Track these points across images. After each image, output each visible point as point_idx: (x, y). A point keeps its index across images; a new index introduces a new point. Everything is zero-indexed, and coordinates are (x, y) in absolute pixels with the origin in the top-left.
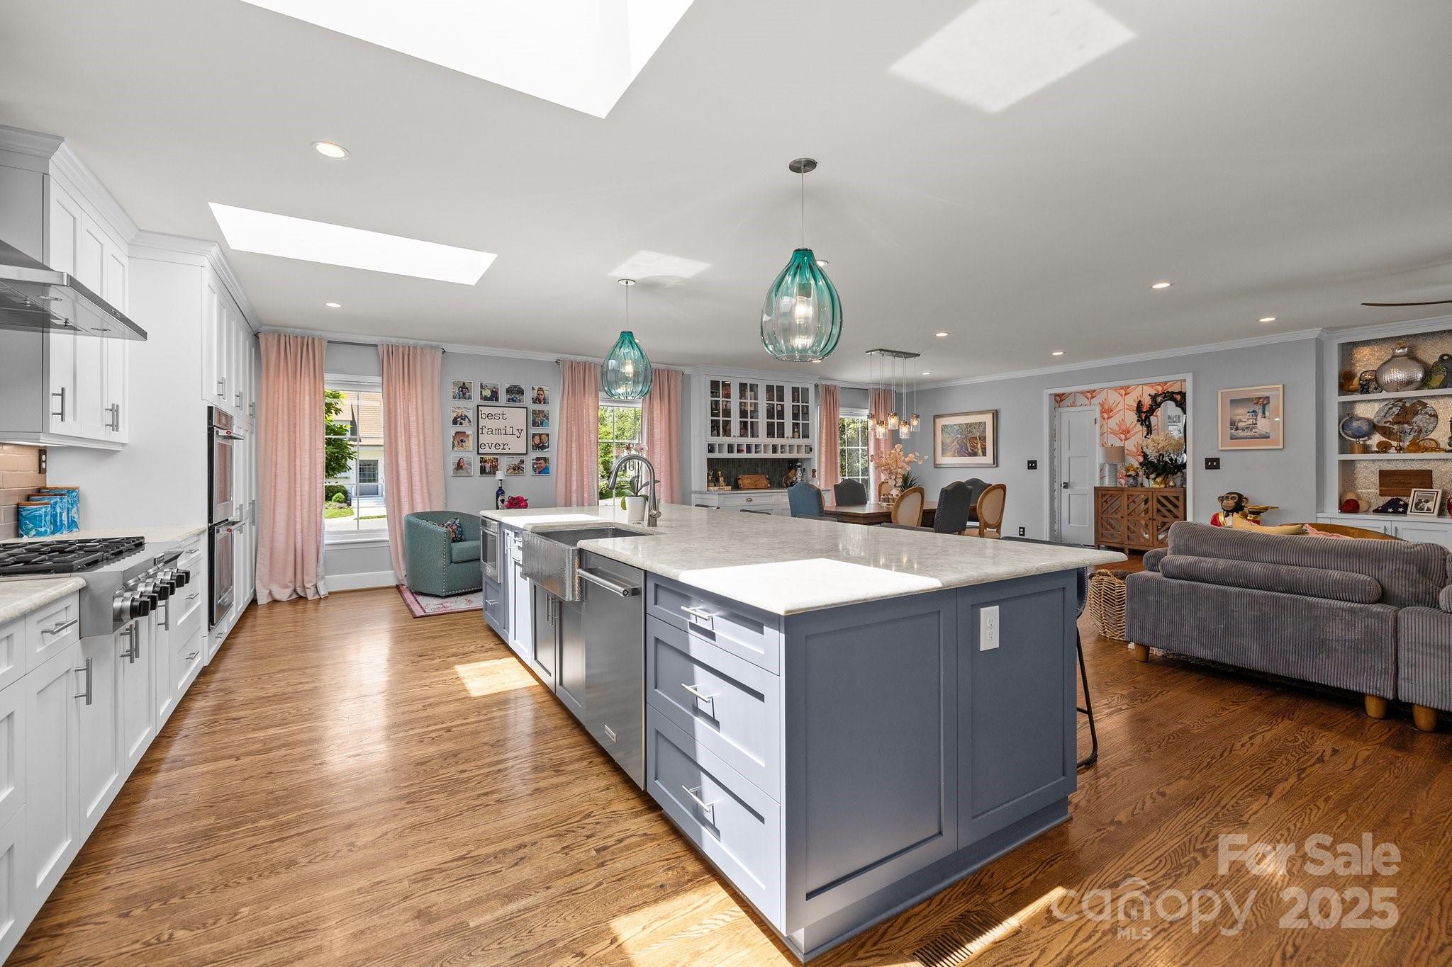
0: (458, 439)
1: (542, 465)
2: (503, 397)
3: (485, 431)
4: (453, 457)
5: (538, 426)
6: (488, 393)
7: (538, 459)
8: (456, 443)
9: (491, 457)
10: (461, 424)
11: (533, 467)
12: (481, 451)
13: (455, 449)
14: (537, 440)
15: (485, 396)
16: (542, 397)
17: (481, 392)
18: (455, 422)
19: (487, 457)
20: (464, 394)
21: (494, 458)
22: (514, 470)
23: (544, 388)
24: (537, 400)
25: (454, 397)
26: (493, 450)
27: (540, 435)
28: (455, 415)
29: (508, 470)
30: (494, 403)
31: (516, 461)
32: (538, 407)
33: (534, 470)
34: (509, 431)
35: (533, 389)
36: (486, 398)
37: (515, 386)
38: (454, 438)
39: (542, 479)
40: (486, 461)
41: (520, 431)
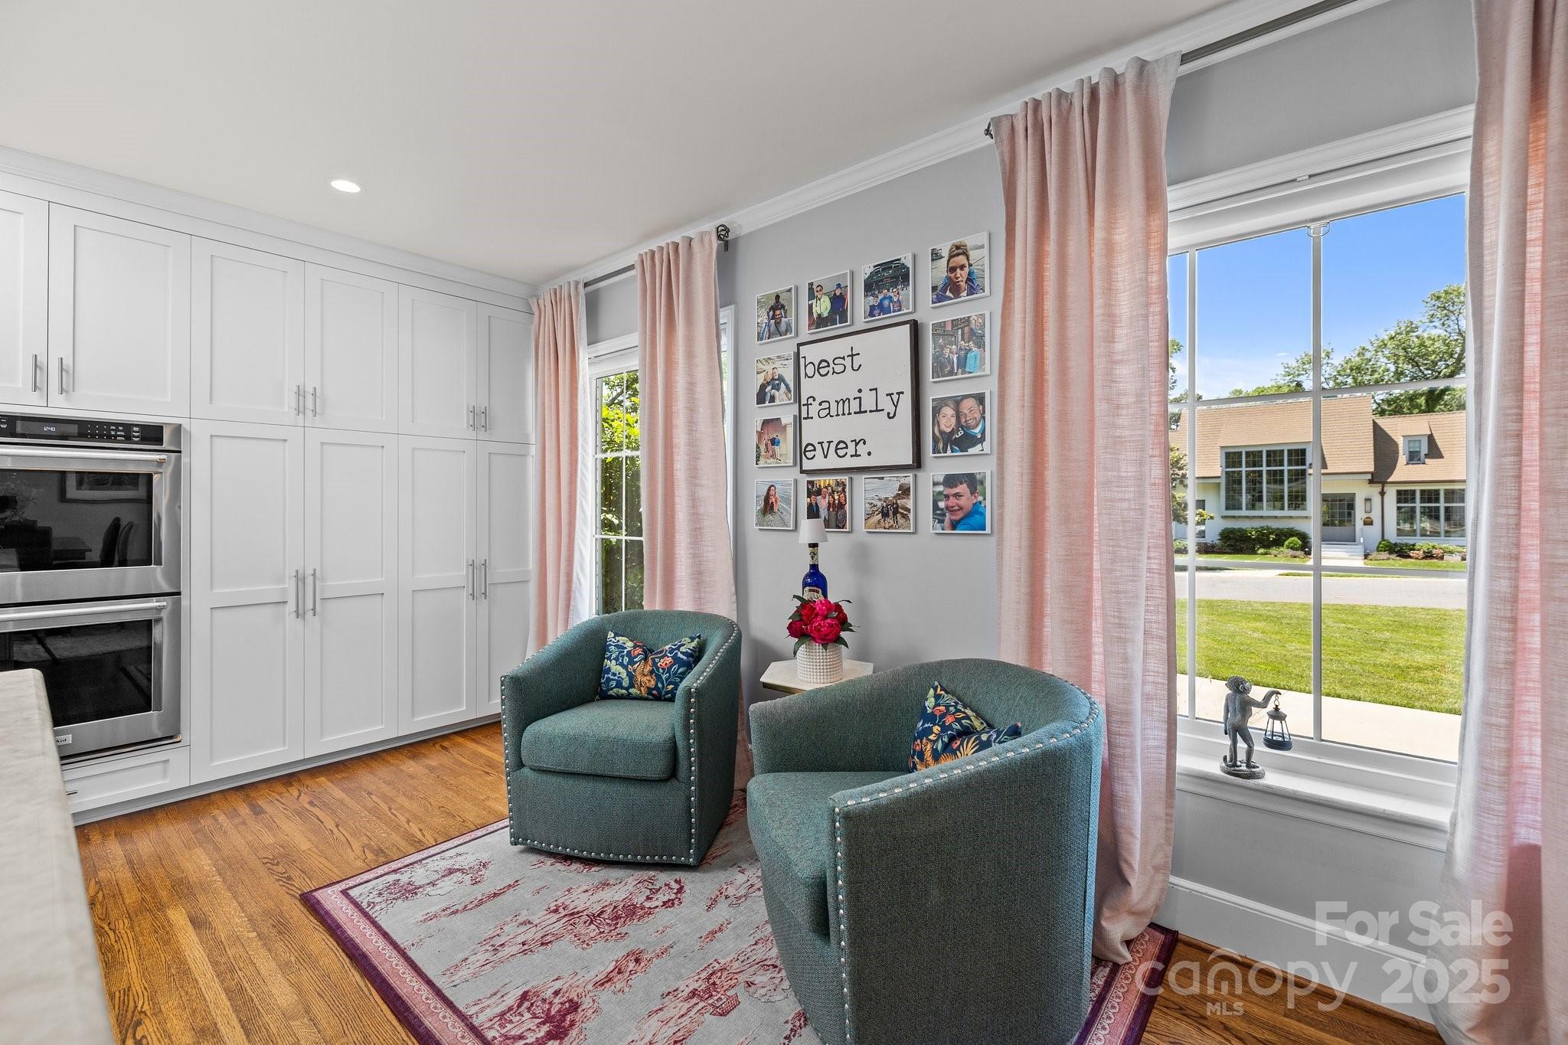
0: (766, 437)
1: (963, 501)
2: (859, 304)
3: (814, 409)
4: (758, 481)
5: (951, 373)
6: (823, 306)
7: (951, 480)
8: (763, 448)
9: (830, 479)
10: (773, 399)
11: (936, 507)
12: (808, 465)
13: (762, 463)
14: (947, 421)
15: (819, 315)
16: (962, 275)
17: (810, 307)
18: (761, 398)
19: (822, 481)
20: (777, 324)
21: (838, 484)
22: (885, 515)
23: (969, 241)
24: (948, 290)
25: (760, 338)
26: (833, 462)
27: (957, 402)
28: (761, 379)
29: (869, 516)
30: (838, 328)
31: (887, 488)
32: (951, 312)
33: (939, 515)
34: (868, 403)
35: (936, 256)
36: (819, 322)
37: (886, 266)
38: (760, 435)
39: (962, 544)
40: (819, 492)
41: (894, 397)
